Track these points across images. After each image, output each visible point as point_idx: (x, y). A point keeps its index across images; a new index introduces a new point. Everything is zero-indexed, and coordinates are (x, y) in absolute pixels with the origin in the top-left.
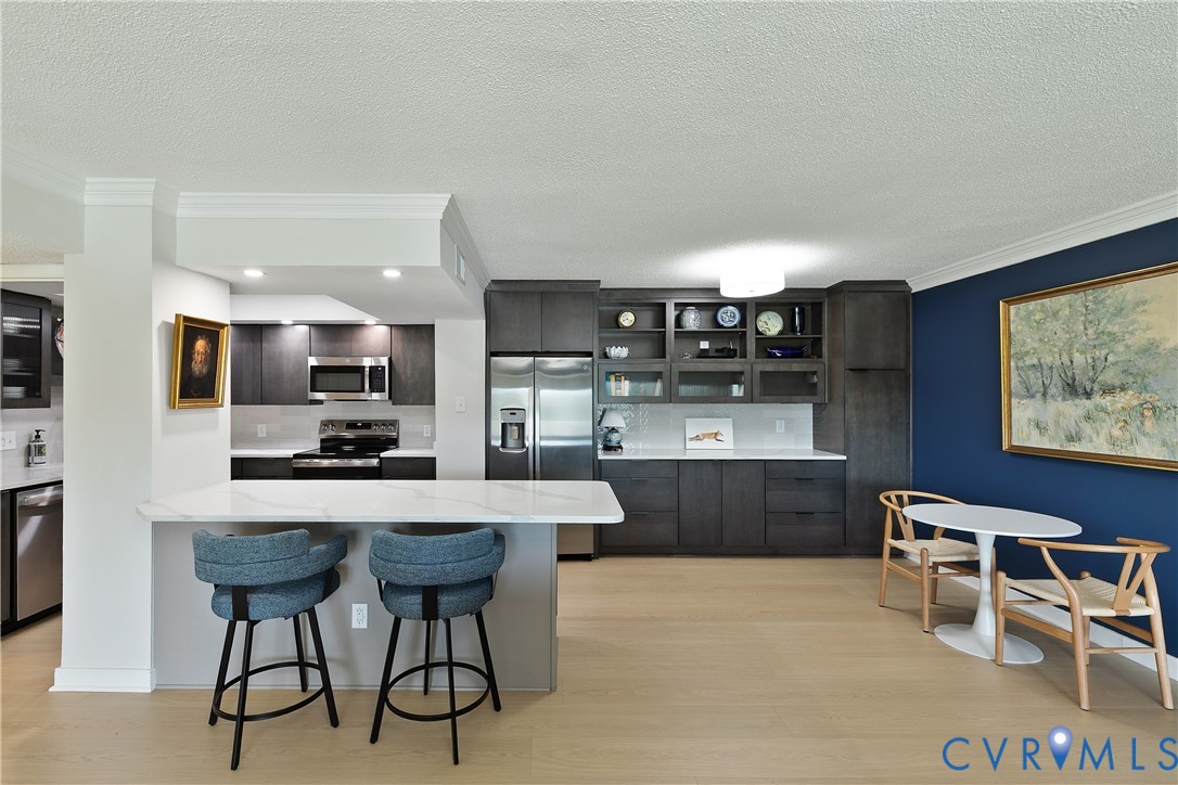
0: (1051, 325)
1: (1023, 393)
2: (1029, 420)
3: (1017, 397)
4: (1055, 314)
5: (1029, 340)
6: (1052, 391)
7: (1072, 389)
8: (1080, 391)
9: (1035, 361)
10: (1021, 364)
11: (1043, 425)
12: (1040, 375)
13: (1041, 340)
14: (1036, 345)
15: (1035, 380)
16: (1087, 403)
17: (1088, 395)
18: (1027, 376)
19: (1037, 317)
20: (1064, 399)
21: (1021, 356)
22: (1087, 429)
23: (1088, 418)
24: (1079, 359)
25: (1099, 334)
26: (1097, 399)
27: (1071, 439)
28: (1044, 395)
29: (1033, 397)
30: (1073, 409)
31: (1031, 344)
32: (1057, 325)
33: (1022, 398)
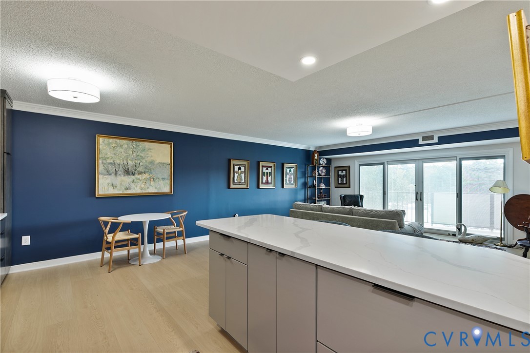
0: (119, 150)
1: (105, 173)
2: (108, 184)
3: (102, 174)
4: (121, 146)
5: (109, 153)
6: (119, 173)
7: (127, 172)
8: (131, 173)
9: (112, 161)
10: (104, 162)
11: (114, 185)
12: (114, 167)
13: (115, 154)
14: (113, 156)
15: (112, 169)
16: (133, 177)
17: (133, 174)
18: (108, 167)
19: (113, 145)
20: (124, 176)
21: (106, 159)
22: (133, 185)
23: (133, 182)
24: (130, 163)
25: (137, 156)
26: (137, 176)
27: (127, 189)
28: (116, 174)
29: (110, 175)
30: (128, 179)
31: (109, 154)
32: (122, 150)
33: (105, 175)
